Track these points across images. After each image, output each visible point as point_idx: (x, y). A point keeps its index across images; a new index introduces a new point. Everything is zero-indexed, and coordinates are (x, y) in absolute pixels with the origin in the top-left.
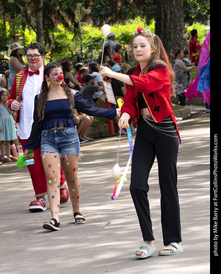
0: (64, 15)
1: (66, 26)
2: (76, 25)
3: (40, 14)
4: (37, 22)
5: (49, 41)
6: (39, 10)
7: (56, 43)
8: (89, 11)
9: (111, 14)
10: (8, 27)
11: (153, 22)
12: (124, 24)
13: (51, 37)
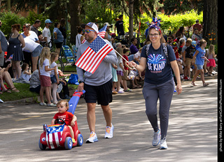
0: (147, 7)
1: (148, 13)
2: (154, 14)
3: (132, 6)
4: (130, 11)
5: (138, 23)
6: (131, 3)
7: (141, 24)
8: (162, 5)
9: (176, 7)
10: (112, 13)
11: (202, 13)
12: (184, 14)
13: (139, 20)
